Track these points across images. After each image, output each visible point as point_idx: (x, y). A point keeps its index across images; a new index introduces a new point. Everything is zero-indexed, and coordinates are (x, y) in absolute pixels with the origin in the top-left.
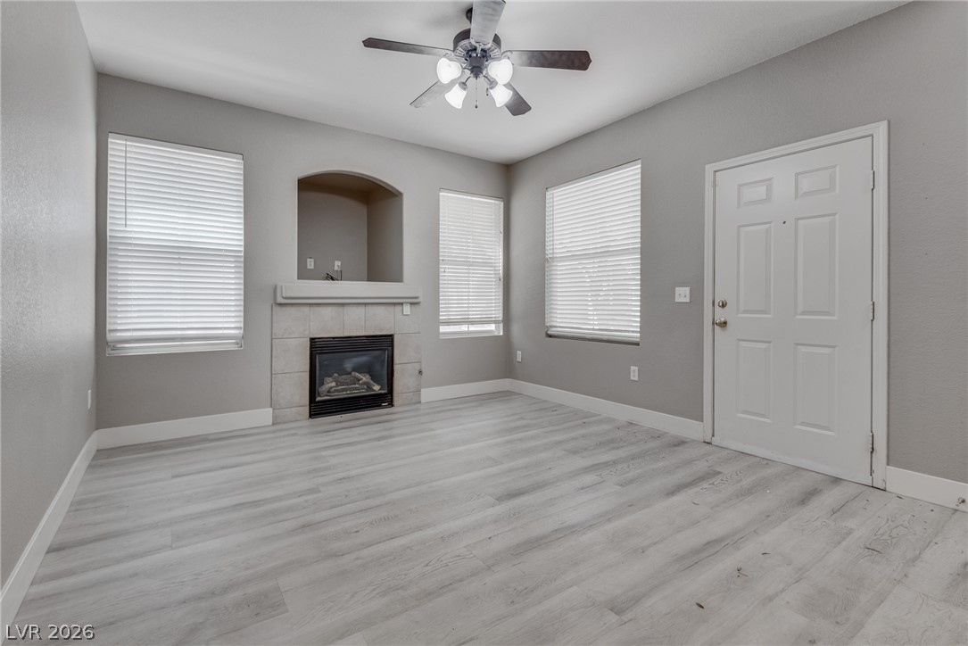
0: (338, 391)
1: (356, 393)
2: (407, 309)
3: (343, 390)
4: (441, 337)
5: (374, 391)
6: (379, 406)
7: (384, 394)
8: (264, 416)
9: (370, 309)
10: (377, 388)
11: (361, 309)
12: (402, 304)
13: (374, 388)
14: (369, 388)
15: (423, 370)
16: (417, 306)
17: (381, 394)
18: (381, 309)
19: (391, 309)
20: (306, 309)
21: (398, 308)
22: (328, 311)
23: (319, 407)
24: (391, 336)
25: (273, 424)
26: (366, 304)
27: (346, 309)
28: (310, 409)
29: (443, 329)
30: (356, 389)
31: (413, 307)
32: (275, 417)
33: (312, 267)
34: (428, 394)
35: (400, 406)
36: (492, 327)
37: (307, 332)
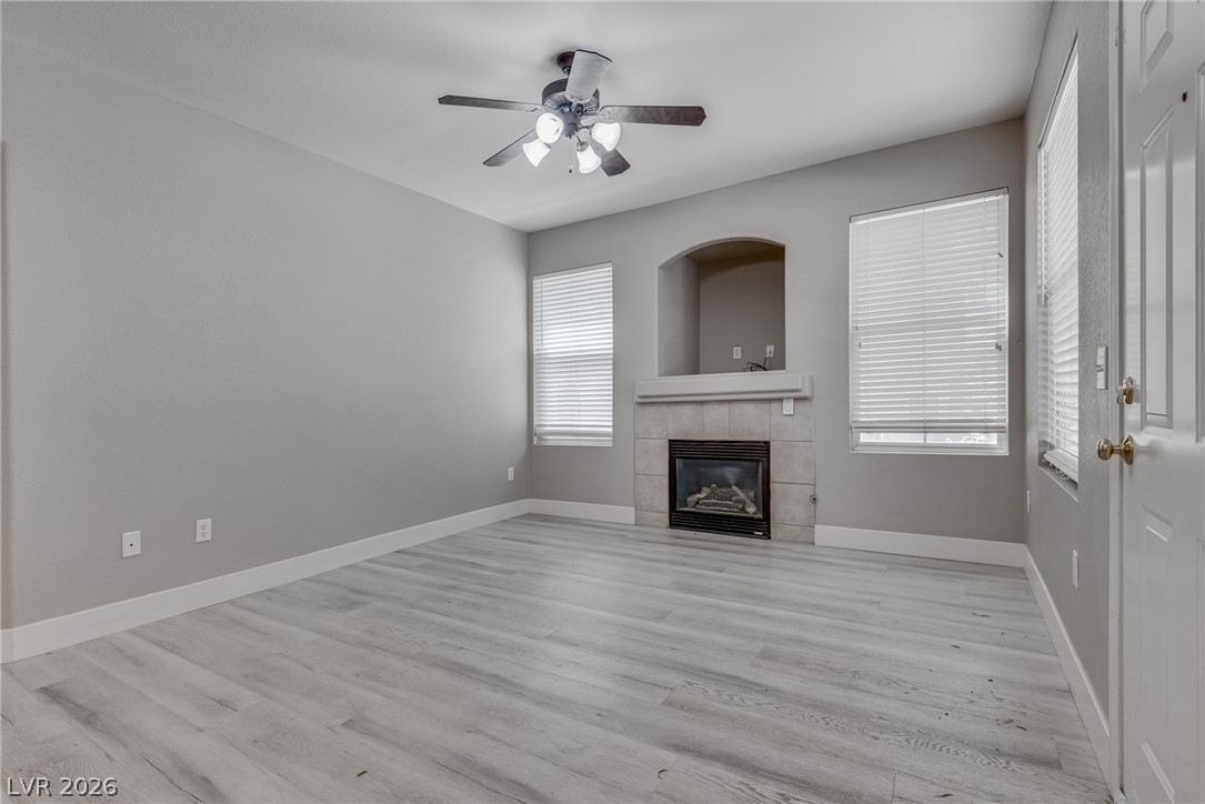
0: (706, 504)
1: (725, 511)
2: (788, 407)
3: (713, 504)
4: (860, 450)
5: (747, 512)
6: (750, 534)
7: (758, 519)
8: (626, 514)
9: (738, 408)
10: (751, 509)
11: (725, 408)
12: (781, 400)
13: (748, 510)
14: (743, 510)
15: (818, 497)
16: (807, 404)
17: (753, 519)
18: (750, 407)
19: (765, 406)
20: (665, 408)
21: (775, 406)
22: (686, 410)
23: (681, 519)
24: (767, 443)
25: (636, 524)
26: (730, 401)
27: (706, 407)
28: (670, 518)
29: (865, 438)
30: (727, 506)
31: (800, 405)
32: (637, 517)
33: (739, 357)
34: (824, 534)
35: (780, 541)
36: (992, 440)
37: (665, 433)
